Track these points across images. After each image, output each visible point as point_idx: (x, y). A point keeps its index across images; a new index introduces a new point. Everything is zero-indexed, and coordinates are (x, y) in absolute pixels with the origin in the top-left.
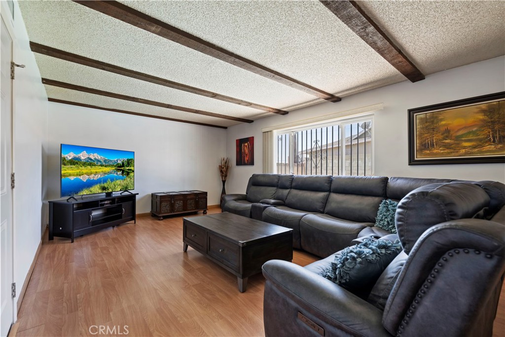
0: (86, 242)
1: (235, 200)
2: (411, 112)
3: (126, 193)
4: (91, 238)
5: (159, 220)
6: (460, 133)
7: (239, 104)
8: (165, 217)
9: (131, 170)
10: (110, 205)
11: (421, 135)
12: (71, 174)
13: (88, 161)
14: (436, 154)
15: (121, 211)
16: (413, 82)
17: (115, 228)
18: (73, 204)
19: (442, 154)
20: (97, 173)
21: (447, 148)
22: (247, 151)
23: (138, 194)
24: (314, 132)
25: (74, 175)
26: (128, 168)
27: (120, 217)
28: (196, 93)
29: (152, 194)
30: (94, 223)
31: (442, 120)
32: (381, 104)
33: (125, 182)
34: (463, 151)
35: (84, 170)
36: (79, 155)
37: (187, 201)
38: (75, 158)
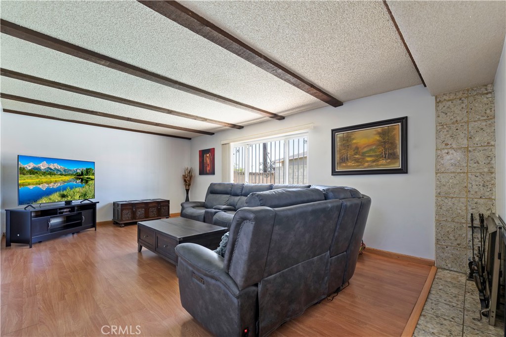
0: (44, 248)
1: (193, 207)
2: (334, 131)
3: (87, 202)
4: (49, 244)
5: (121, 227)
6: (365, 150)
7: (195, 119)
8: (126, 225)
9: (89, 178)
10: (69, 213)
11: (340, 150)
12: (31, 183)
13: (48, 171)
14: (349, 167)
15: (81, 219)
16: (335, 107)
17: (75, 235)
18: (31, 212)
19: (353, 167)
20: (57, 181)
21: (357, 162)
22: (208, 161)
23: (98, 202)
24: (258, 146)
25: (33, 184)
26: (87, 177)
27: (80, 224)
28: (152, 110)
29: (114, 203)
30: (53, 230)
31: (353, 139)
32: (312, 124)
33: (84, 189)
34: (366, 164)
35: (44, 179)
36: (39, 165)
37: (149, 209)
38: (34, 168)
